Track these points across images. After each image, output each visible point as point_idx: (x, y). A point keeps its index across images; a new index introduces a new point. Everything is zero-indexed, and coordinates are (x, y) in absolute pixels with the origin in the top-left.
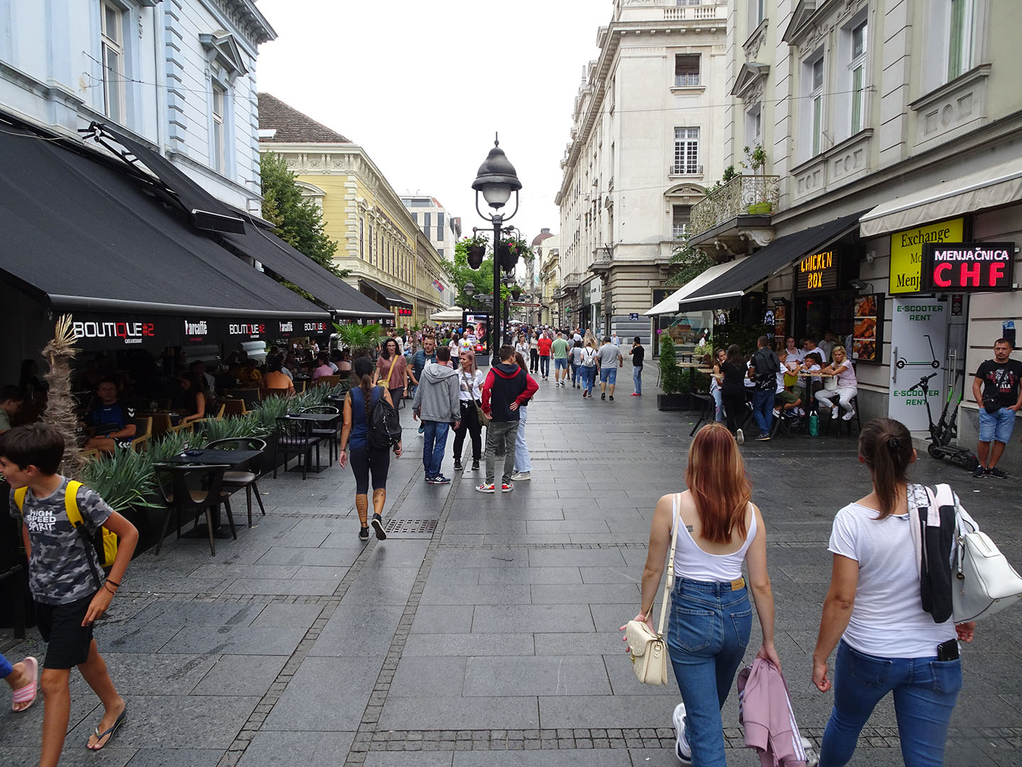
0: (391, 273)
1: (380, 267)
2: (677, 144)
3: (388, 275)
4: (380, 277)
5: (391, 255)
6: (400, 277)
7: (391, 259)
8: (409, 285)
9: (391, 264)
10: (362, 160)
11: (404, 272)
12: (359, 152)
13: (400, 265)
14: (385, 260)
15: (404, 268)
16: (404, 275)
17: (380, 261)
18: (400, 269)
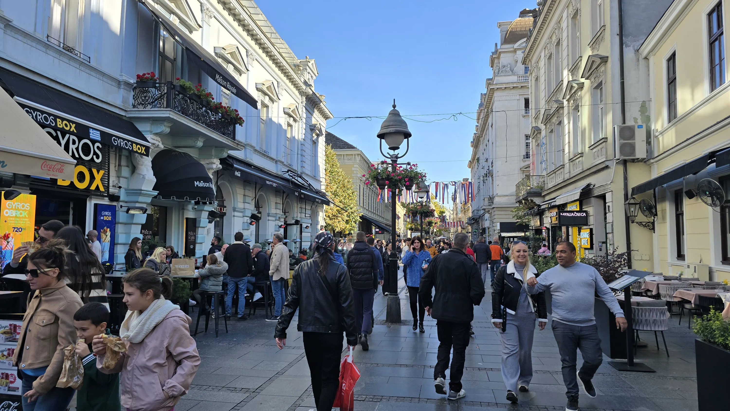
0: (372, 211)
1: (367, 208)
2: (527, 143)
3: (371, 212)
4: (367, 214)
5: (372, 201)
6: (377, 213)
7: (372, 204)
8: (381, 216)
9: (372, 206)
10: (361, 156)
11: (379, 210)
12: (360, 153)
13: (377, 206)
14: (370, 204)
15: (379, 208)
16: (379, 212)
17: (367, 205)
18: (377, 208)
